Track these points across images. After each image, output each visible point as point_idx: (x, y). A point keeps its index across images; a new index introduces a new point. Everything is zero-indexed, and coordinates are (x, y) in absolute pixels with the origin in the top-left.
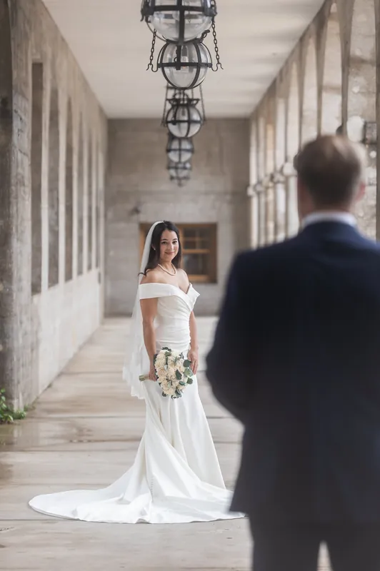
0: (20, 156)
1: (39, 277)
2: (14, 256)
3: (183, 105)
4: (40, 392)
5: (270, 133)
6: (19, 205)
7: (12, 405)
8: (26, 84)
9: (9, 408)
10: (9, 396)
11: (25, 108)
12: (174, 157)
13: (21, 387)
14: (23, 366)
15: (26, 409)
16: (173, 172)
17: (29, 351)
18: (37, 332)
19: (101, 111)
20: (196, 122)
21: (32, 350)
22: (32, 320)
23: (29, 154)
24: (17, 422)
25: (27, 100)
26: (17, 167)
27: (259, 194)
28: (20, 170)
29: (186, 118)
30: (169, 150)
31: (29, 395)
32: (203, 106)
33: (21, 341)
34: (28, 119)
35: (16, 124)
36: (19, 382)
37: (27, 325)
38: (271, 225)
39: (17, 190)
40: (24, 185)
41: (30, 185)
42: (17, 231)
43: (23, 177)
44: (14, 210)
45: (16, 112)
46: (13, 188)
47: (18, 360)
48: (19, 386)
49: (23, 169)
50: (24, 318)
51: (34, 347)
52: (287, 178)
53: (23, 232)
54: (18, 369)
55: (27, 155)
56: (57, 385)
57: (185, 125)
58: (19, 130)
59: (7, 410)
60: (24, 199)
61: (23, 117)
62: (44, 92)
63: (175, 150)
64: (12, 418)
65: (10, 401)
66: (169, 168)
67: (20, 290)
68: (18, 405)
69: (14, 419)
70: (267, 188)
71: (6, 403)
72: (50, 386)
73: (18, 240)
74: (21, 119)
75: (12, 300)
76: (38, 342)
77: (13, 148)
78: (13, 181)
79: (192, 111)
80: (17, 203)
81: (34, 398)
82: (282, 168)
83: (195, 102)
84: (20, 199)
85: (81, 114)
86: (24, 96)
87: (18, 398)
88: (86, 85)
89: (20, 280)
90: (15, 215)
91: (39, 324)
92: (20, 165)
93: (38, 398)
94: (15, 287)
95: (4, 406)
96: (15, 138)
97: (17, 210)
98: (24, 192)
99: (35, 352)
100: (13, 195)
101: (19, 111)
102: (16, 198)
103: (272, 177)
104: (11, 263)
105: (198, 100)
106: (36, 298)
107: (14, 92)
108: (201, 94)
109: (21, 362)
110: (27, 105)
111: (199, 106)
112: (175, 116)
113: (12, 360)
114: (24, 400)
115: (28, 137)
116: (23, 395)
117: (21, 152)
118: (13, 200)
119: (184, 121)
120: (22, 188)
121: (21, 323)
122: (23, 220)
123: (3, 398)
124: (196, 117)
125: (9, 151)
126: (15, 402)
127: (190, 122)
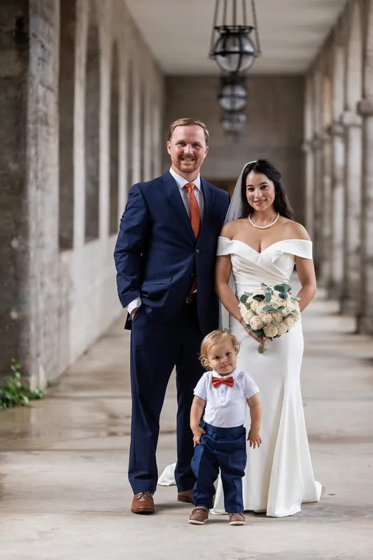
0: (41, 90)
1: (71, 231)
2: (31, 206)
3: (235, 35)
4: (72, 360)
5: (327, 85)
6: (40, 148)
7: (28, 384)
8: (50, 6)
9: (25, 387)
10: (25, 373)
11: (49, 34)
12: (226, 103)
13: (42, 358)
14: (45, 335)
15: (49, 385)
16: (227, 125)
17: (56, 316)
18: (67, 295)
19: (157, 66)
20: (248, 54)
21: (60, 315)
22: (59, 280)
23: (56, 89)
24: (34, 403)
25: (52, 25)
26: (37, 102)
27: (314, 150)
28: (41, 106)
29: (237, 49)
30: (221, 96)
31: (55, 367)
32: (257, 34)
33: (42, 306)
34: (54, 49)
35: (35, 52)
36: (38, 355)
37: (51, 287)
38: (327, 181)
39: (36, 129)
40: (47, 123)
41: (57, 126)
42: (36, 177)
43: (46, 115)
44: (31, 151)
45: (35, 36)
46: (31, 126)
47: (38, 329)
48: (40, 360)
49: (47, 105)
50: (47, 279)
51: (63, 312)
52: (347, 128)
53: (45, 180)
54: (38, 339)
55: (52, 90)
56: (96, 350)
57: (236, 57)
58: (39, 59)
59: (22, 389)
60: (47, 141)
61: (47, 45)
62: (78, 24)
63: (227, 96)
64: (26, 400)
65: (26, 378)
66: (222, 120)
67: (41, 247)
68: (38, 381)
69: (30, 399)
70: (323, 142)
71: (21, 381)
72: (86, 353)
73: (37, 188)
74: (43, 46)
75: (29, 259)
76: (68, 306)
77: (30, 79)
78: (30, 117)
79: (245, 41)
80: (36, 146)
81: (62, 369)
82: (342, 117)
83: (247, 31)
84: (40, 140)
85: (131, 63)
86: (47, 20)
87: (37, 373)
88: (136, 33)
89: (41, 235)
90: (34, 159)
91: (71, 284)
92: (41, 100)
93: (68, 368)
94: (32, 243)
95: (19, 384)
96: (34, 66)
97: (36, 153)
98: (48, 133)
99: (64, 316)
100: (31, 134)
101: (40, 37)
102: (35, 137)
103: (330, 130)
104: (28, 215)
105: (251, 28)
106: (65, 256)
107: (31, 12)
108: (255, 22)
109: (42, 331)
110: (52, 32)
111: (252, 35)
112: (224, 46)
113: (28, 330)
114: (47, 374)
115: (53, 69)
116: (45, 368)
117: (43, 85)
118: (30, 141)
119: (235, 53)
120: (44, 128)
121: (42, 285)
122: (45, 165)
123: (18, 375)
124: (248, 48)
125: (25, 82)
126: (33, 380)
127: (242, 53)
